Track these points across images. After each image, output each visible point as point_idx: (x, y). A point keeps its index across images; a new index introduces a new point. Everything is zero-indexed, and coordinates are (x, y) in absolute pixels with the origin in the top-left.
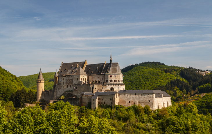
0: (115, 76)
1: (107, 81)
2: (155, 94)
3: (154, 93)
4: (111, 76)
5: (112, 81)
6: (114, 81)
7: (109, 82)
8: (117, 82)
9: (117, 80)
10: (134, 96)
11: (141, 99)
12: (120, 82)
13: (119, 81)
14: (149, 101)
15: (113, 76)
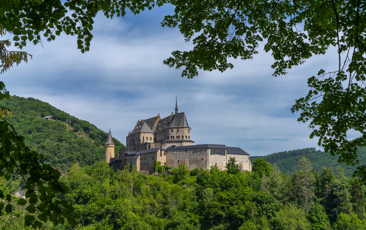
0: (178, 131)
1: (168, 138)
2: (209, 150)
3: (208, 148)
4: (172, 131)
5: (173, 137)
6: (177, 136)
7: (170, 138)
8: (181, 138)
9: (181, 135)
10: (184, 153)
11: (192, 157)
12: (185, 139)
13: (183, 137)
14: (202, 159)
15: (175, 130)
